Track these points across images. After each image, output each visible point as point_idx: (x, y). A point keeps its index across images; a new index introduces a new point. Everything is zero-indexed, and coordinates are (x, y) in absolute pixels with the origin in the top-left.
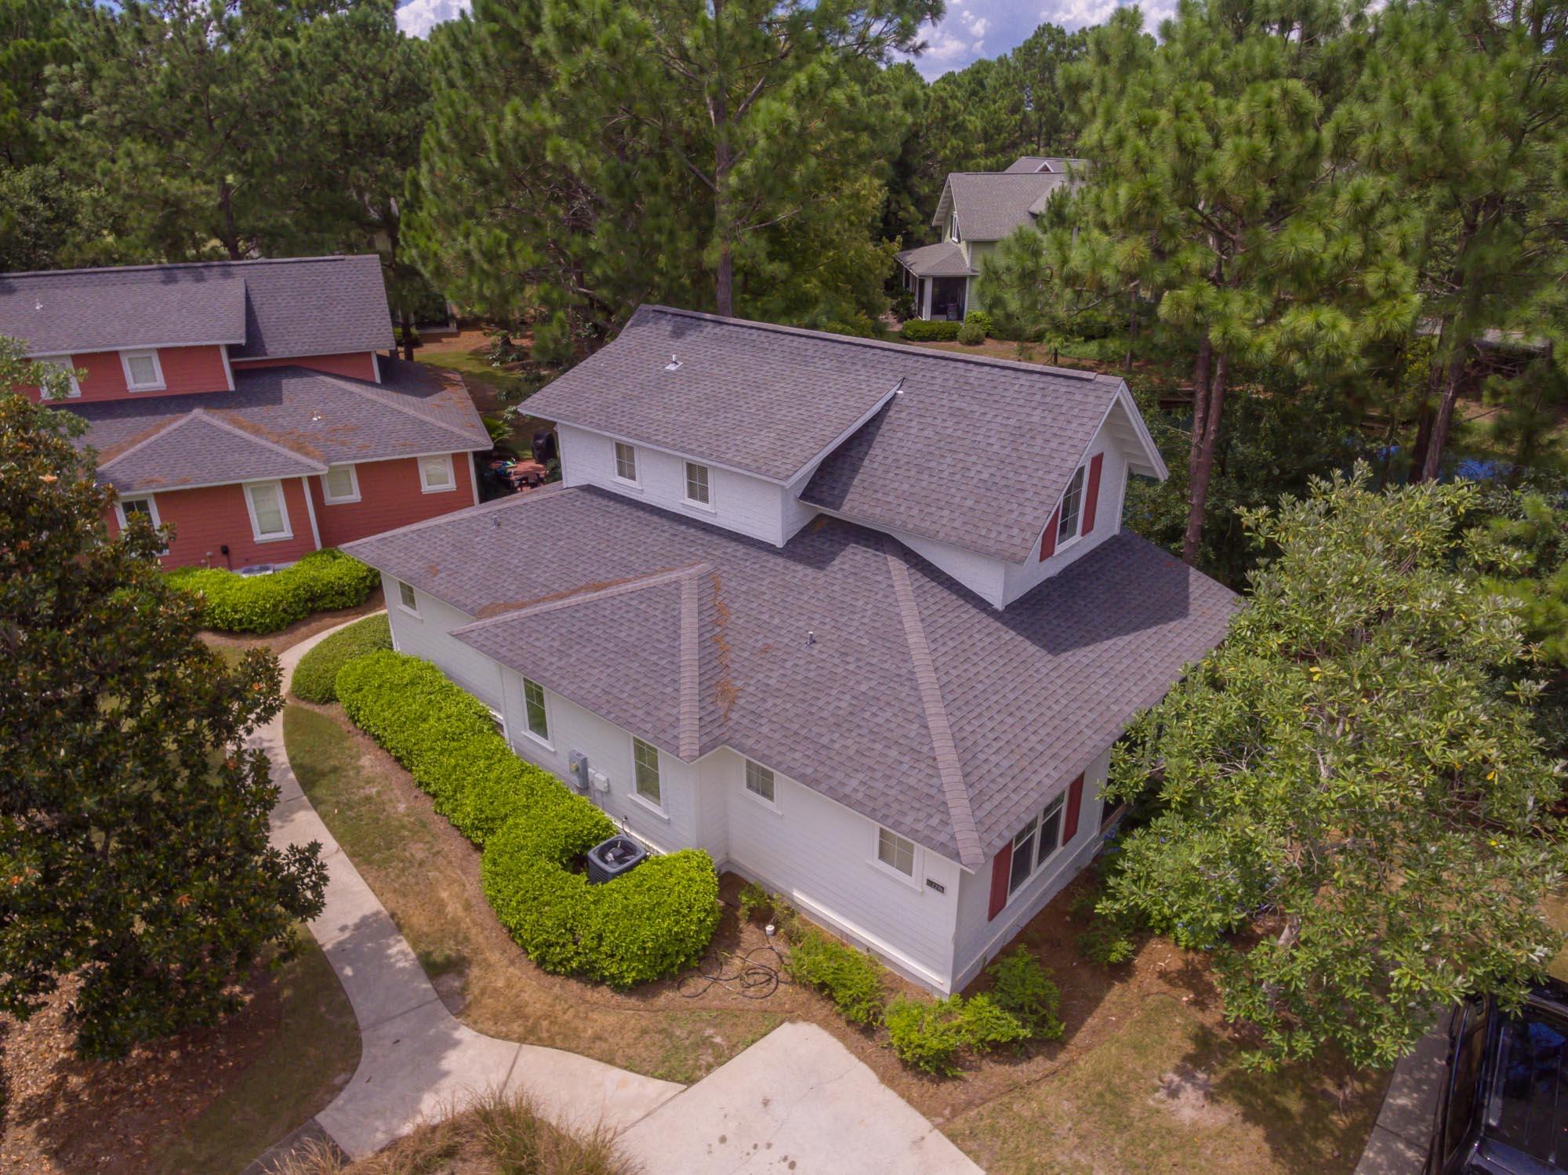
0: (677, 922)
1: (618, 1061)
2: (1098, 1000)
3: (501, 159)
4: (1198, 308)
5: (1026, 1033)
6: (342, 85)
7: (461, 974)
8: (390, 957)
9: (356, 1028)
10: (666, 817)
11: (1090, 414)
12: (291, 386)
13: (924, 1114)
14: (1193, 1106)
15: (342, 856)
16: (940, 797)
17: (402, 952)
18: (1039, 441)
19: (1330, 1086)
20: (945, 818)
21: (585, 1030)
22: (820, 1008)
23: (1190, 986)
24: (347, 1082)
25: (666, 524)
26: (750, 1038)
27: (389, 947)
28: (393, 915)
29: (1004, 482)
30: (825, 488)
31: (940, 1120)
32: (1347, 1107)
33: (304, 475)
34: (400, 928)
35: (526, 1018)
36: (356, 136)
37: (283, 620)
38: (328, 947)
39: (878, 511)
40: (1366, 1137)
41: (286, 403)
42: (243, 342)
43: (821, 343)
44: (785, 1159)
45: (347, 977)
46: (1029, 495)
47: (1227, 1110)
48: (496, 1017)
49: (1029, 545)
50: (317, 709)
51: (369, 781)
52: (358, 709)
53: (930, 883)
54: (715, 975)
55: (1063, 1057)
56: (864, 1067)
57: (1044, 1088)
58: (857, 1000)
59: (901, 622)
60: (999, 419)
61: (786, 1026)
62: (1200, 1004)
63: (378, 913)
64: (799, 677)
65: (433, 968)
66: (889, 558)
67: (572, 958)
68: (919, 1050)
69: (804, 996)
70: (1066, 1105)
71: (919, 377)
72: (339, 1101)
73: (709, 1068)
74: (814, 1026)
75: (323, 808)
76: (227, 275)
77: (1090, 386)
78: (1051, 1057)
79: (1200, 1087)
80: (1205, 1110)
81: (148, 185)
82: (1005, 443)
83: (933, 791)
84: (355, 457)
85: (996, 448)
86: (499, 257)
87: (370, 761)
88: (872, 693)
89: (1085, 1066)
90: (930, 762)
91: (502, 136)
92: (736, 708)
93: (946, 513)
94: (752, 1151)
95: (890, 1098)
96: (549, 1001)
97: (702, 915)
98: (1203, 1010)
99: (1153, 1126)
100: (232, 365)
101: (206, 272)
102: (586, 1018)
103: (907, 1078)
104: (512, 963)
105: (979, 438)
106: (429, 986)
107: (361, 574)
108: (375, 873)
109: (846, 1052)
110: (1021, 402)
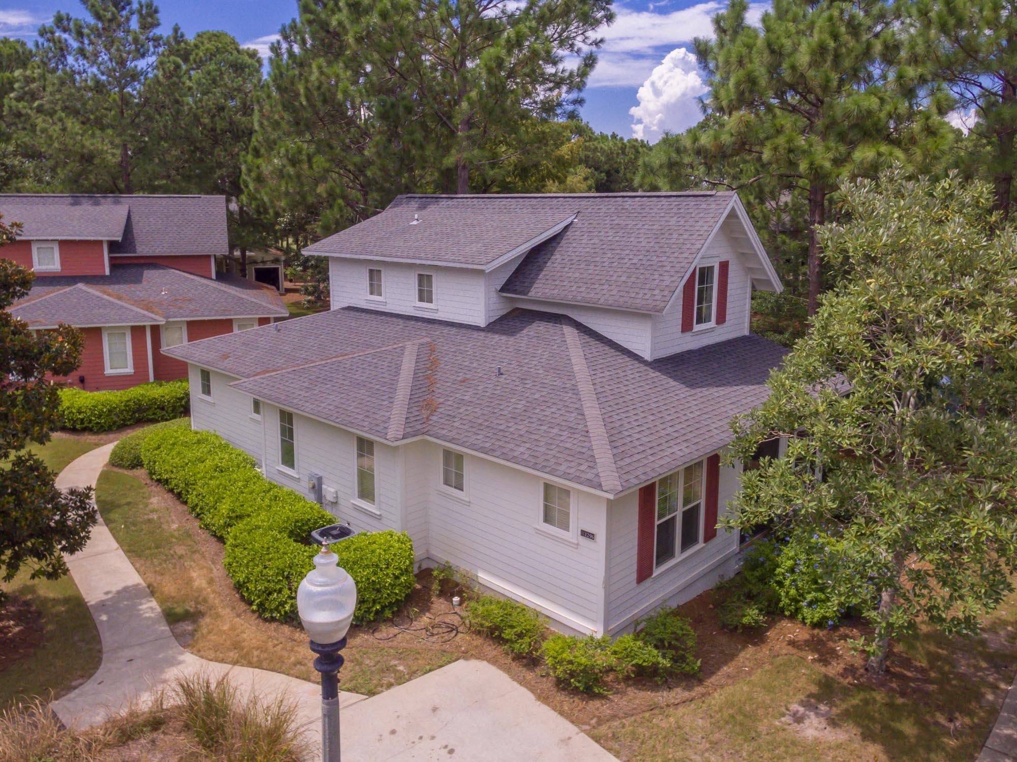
0: (375, 573)
1: (313, 678)
2: (732, 656)
3: (308, 100)
4: (790, 151)
5: (666, 663)
6: (215, 94)
7: (195, 621)
8: (141, 610)
9: (100, 651)
10: (378, 513)
11: (712, 215)
12: (150, 275)
13: (573, 722)
14: (816, 729)
15: (121, 552)
16: (590, 453)
17: (152, 609)
18: (675, 236)
19: (942, 720)
20: (592, 464)
21: (289, 658)
22: (491, 649)
23: (814, 650)
24: (81, 684)
25: (401, 321)
26: (428, 667)
27: (141, 604)
28: (149, 586)
29: (649, 263)
30: (517, 283)
31: (587, 727)
32: (957, 734)
33: (148, 324)
34: (152, 594)
35: (242, 649)
36: (221, 130)
37: (115, 423)
38: (93, 603)
39: (555, 292)
40: (976, 755)
41: (144, 283)
42: (120, 239)
43: (521, 200)
44: (446, 747)
45: (102, 621)
46: (668, 268)
47: (847, 731)
48: (216, 648)
49: (667, 299)
50: (126, 472)
51: (152, 511)
52: (155, 462)
53: (584, 533)
54: (406, 626)
55: (699, 690)
56: (523, 690)
57: (681, 710)
58: (520, 636)
59: (570, 360)
60: (646, 227)
61: (461, 662)
62: (824, 661)
63: (138, 585)
64: (487, 394)
65: (172, 618)
66: (564, 327)
67: (286, 602)
68: (570, 666)
69: (478, 641)
70: (700, 722)
71: (589, 210)
72: (72, 695)
73: (390, 686)
74: (485, 663)
75: (113, 525)
76: (117, 202)
77: (712, 199)
78: (689, 688)
79: (823, 715)
80: (826, 731)
81: (72, 142)
82: (650, 240)
83: (584, 450)
84: (187, 316)
85: (643, 244)
86: (300, 162)
87: (158, 500)
88: (542, 399)
89: (718, 698)
90: (584, 433)
91: (309, 85)
92: (436, 414)
93: (605, 287)
94: (417, 740)
95: (545, 712)
96: (264, 638)
97: (397, 572)
98: (826, 666)
99: (778, 739)
100: (111, 259)
101: (102, 200)
102: (292, 650)
103: (561, 697)
104: (239, 616)
105: (632, 239)
106: (167, 628)
107: (178, 396)
108: (142, 562)
109: (510, 680)
110: (662, 215)
